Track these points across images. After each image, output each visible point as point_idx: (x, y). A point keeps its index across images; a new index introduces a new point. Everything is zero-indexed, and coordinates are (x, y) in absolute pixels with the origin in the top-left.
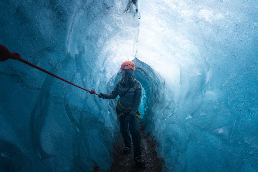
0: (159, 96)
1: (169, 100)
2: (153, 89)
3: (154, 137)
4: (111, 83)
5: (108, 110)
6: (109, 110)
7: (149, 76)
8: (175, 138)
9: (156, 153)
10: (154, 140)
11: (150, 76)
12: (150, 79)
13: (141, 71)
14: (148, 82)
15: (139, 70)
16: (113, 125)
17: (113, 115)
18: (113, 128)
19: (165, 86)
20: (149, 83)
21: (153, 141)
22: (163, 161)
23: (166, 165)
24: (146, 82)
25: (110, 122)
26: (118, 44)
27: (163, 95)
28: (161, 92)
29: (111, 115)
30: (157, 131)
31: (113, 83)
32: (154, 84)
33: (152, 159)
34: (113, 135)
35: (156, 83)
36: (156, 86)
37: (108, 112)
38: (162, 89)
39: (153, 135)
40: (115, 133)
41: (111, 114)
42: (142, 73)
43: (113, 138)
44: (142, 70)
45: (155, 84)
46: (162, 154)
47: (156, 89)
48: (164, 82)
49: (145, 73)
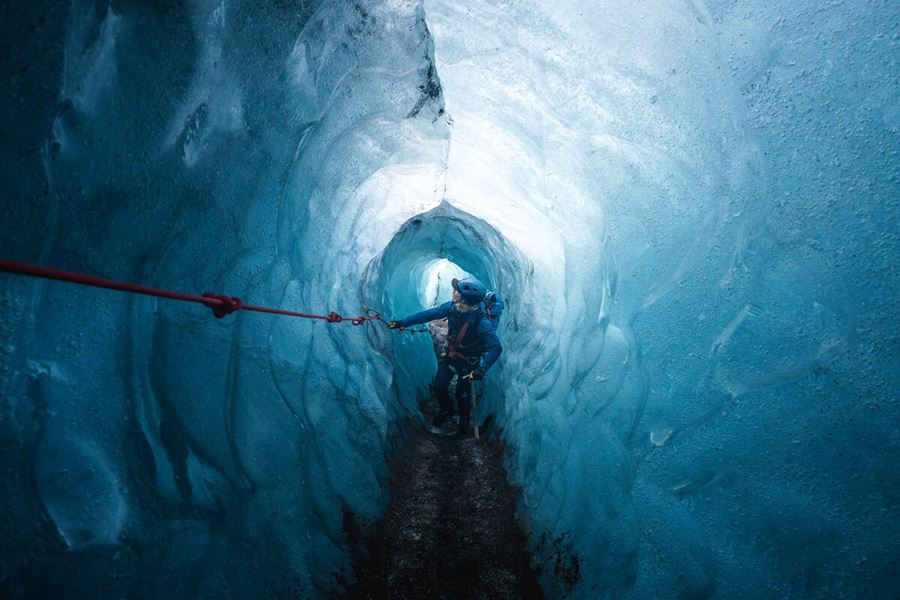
0: (517, 309)
1: (544, 322)
2: (500, 285)
3: (501, 430)
4: (369, 274)
5: (368, 360)
6: (370, 360)
7: (487, 243)
8: (550, 433)
9: (506, 473)
10: (502, 437)
11: (492, 243)
12: (491, 254)
13: (461, 227)
14: (486, 259)
15: (458, 224)
16: (381, 401)
17: (380, 371)
18: (382, 409)
19: (535, 281)
20: (491, 265)
21: (498, 441)
22: (518, 491)
23: (526, 500)
24: (480, 261)
25: (374, 395)
26: (391, 178)
27: (529, 307)
28: (525, 298)
29: (375, 374)
30: (510, 415)
31: (376, 270)
32: (503, 271)
33: (493, 489)
34: (383, 431)
35: (510, 268)
36: (510, 277)
37: (368, 367)
38: (527, 290)
39: (501, 426)
40: (390, 424)
41: (376, 370)
42: (468, 233)
43: (384, 440)
44: (465, 226)
45: (506, 269)
46: (519, 477)
47: (509, 285)
48: (530, 270)
49: (476, 234)
